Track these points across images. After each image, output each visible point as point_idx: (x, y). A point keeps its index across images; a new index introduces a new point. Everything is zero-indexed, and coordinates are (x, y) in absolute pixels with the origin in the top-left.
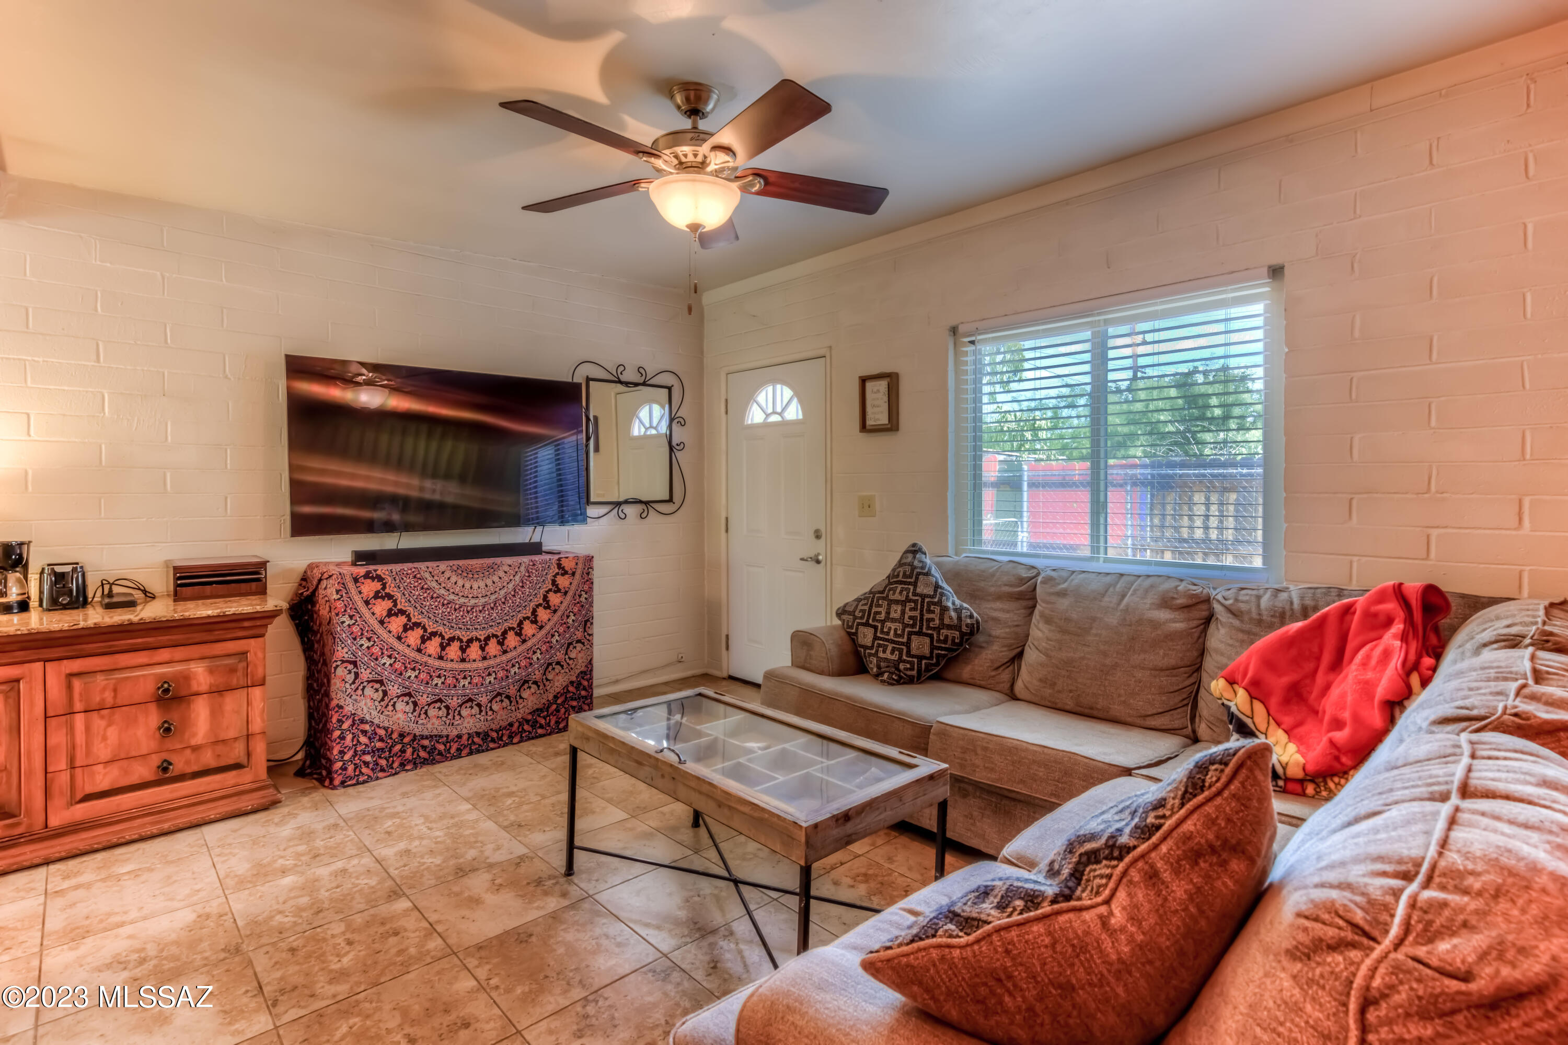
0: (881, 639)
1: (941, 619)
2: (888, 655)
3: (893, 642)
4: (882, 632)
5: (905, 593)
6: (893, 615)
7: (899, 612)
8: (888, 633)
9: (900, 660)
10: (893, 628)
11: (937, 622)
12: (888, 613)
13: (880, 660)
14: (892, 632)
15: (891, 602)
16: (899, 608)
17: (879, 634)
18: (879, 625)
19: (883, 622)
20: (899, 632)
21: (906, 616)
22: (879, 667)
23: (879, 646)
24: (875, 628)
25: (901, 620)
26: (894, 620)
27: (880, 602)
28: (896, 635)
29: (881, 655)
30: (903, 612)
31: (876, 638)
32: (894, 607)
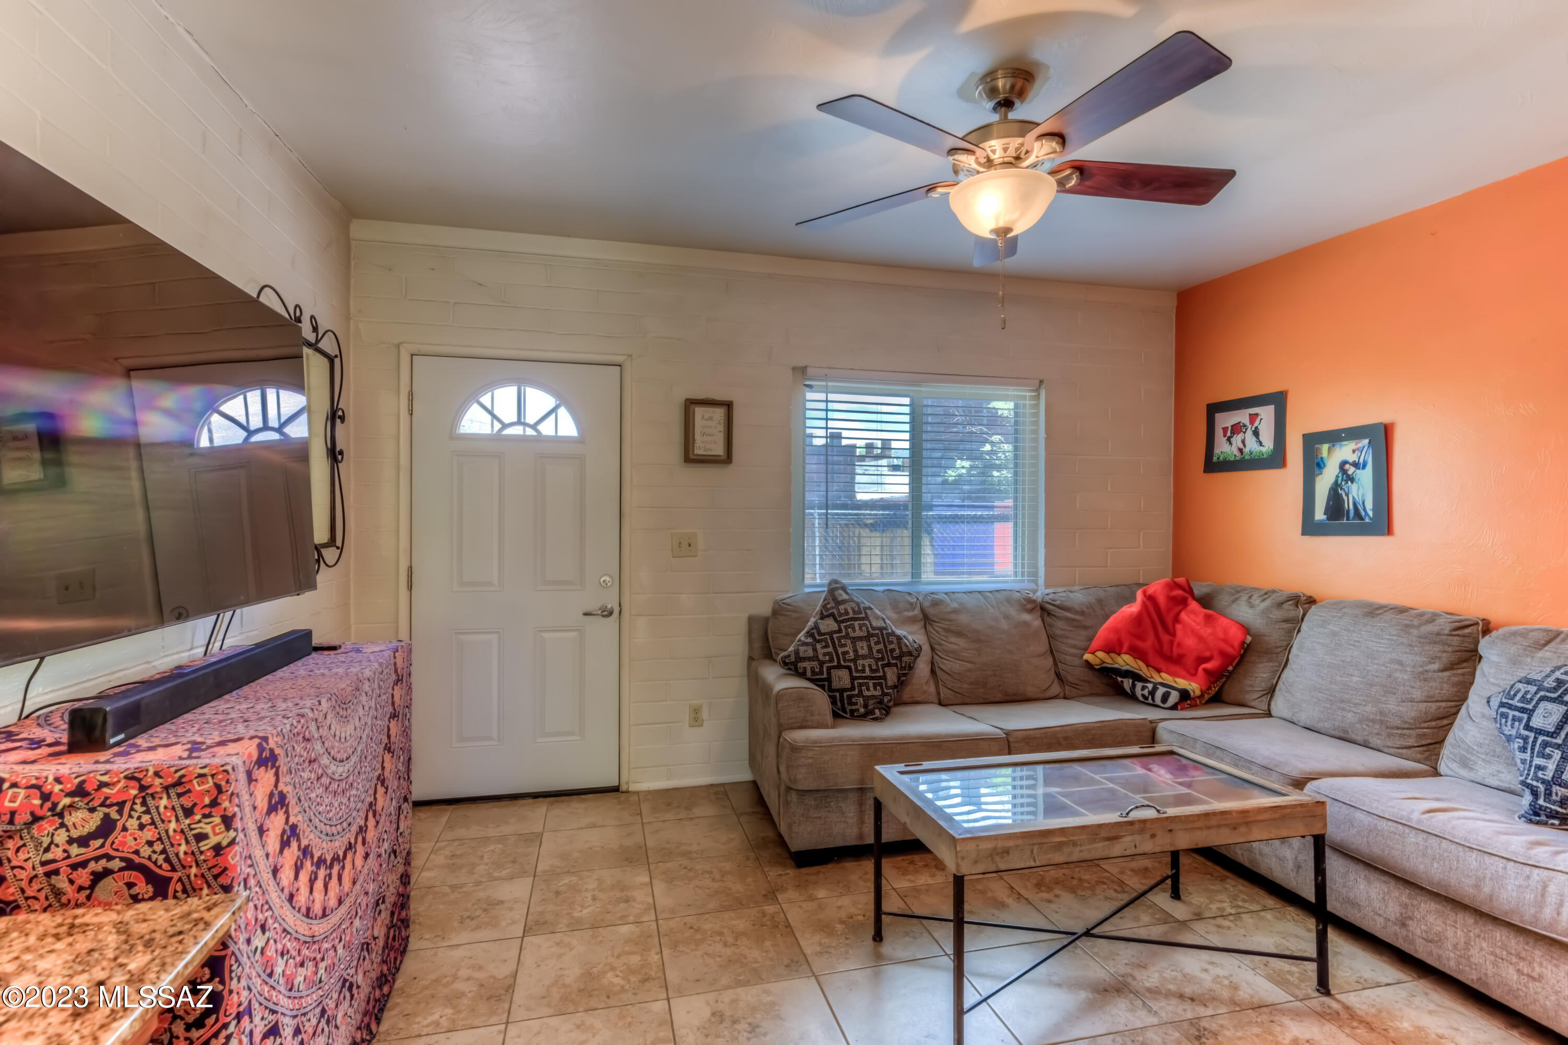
0: (859, 678)
1: (900, 648)
2: (872, 692)
3: (872, 678)
4: (857, 671)
5: (864, 628)
6: (861, 652)
7: (865, 648)
8: (863, 671)
9: (884, 694)
10: (866, 664)
11: (898, 651)
12: (855, 651)
13: (866, 699)
14: (867, 669)
15: (854, 640)
16: (865, 644)
17: (854, 674)
18: (852, 665)
19: (854, 661)
20: (874, 667)
21: (874, 651)
22: (866, 706)
23: (860, 685)
24: (849, 668)
25: (870, 655)
26: (864, 657)
27: (843, 641)
28: (872, 670)
29: (866, 693)
30: (870, 648)
31: (853, 679)
32: (859, 644)
